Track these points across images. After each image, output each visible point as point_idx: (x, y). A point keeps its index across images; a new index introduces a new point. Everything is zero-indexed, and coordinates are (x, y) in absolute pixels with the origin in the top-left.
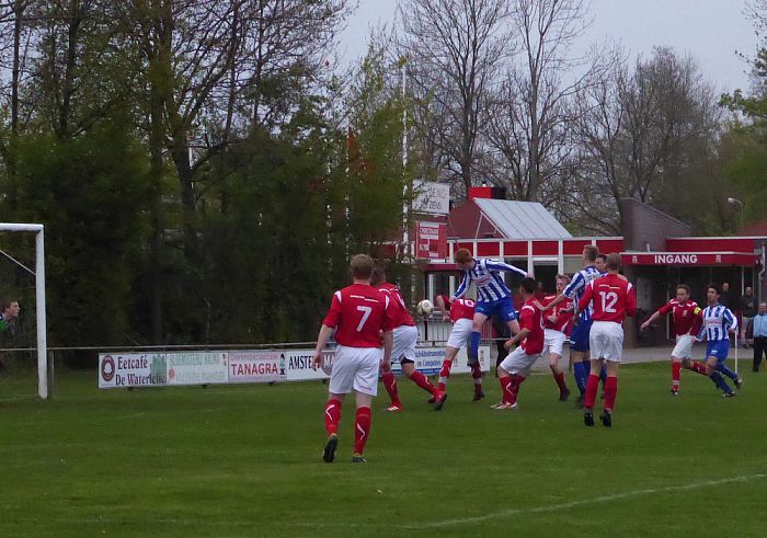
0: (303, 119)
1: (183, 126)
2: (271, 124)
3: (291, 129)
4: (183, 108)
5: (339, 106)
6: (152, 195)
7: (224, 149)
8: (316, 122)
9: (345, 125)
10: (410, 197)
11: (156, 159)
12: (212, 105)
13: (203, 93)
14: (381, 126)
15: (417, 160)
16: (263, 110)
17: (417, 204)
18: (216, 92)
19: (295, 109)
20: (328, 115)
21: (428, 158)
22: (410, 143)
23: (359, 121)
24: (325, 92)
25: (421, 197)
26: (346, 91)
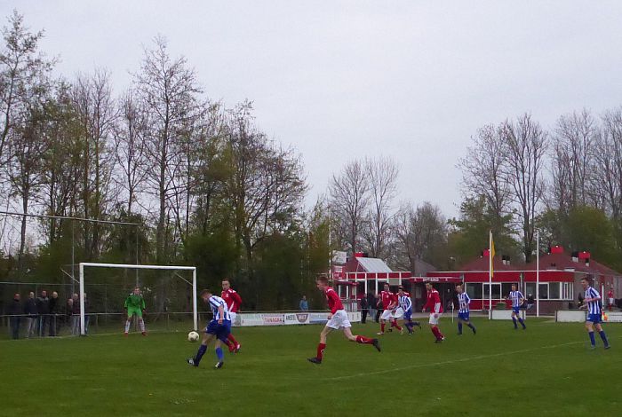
0: (291, 228)
1: (248, 231)
2: (280, 230)
3: (288, 232)
4: (248, 225)
5: (305, 223)
6: (237, 256)
7: (263, 240)
8: (297, 229)
9: (308, 230)
10: (332, 256)
11: (238, 243)
12: (259, 223)
13: (255, 220)
14: (321, 230)
15: (335, 243)
16: (277, 225)
17: (334, 259)
18: (260, 218)
19: (289, 224)
20: (301, 226)
21: (340, 242)
22: (333, 236)
23: (313, 229)
24: (300, 218)
25: (335, 257)
26: (308, 218)
